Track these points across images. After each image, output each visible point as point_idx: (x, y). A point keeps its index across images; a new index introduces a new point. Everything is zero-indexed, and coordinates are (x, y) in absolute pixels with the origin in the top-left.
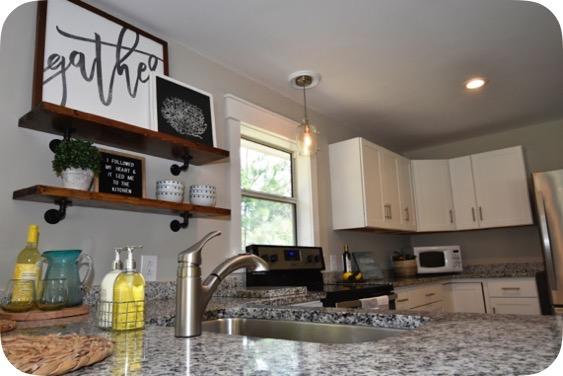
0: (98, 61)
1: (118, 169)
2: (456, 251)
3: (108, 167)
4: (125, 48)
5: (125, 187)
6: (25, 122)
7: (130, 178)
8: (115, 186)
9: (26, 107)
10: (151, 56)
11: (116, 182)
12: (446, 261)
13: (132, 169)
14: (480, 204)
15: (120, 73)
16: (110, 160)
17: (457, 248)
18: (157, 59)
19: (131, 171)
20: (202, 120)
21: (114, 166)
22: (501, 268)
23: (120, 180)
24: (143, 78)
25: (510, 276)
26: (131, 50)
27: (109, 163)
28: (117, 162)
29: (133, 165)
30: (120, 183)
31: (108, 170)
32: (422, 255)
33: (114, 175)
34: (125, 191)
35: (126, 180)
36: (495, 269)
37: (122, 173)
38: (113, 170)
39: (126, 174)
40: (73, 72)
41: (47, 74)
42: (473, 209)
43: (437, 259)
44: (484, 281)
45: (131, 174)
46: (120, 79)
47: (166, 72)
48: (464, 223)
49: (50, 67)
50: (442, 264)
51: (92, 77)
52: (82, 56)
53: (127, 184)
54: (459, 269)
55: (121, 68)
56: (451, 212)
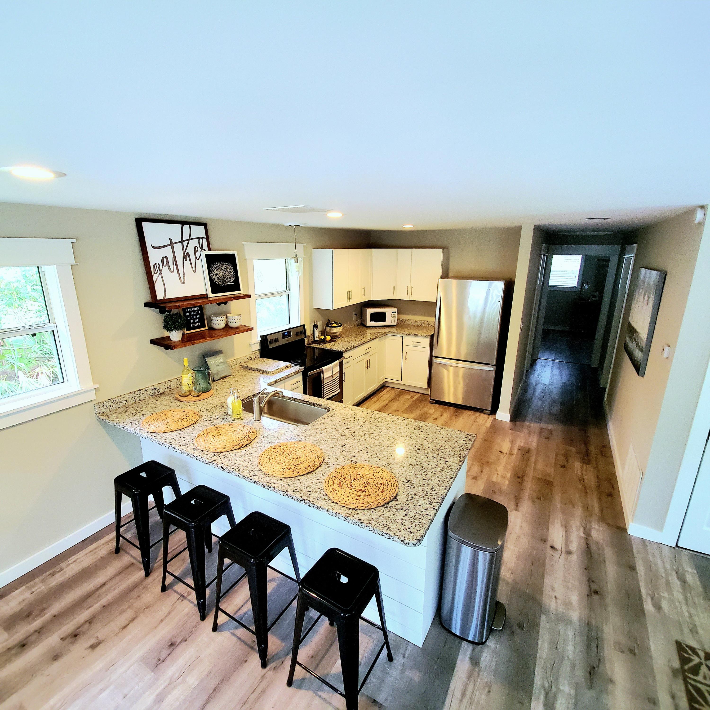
0: (174, 258)
1: (192, 313)
2: (394, 312)
3: (187, 314)
4: (186, 240)
5: (197, 322)
6: (146, 305)
7: (198, 316)
8: (193, 323)
9: (148, 298)
10: (199, 238)
11: (192, 321)
12: (387, 318)
13: (198, 311)
14: (412, 285)
15: (186, 260)
16: (187, 310)
17: (395, 310)
18: (202, 238)
19: (198, 312)
20: (232, 271)
21: (190, 312)
23: (194, 319)
24: (198, 257)
25: (417, 335)
26: (188, 240)
27: (188, 312)
28: (190, 310)
29: (198, 308)
30: (194, 321)
31: (188, 316)
32: (372, 315)
33: (191, 318)
34: (197, 324)
35: (196, 318)
37: (194, 315)
38: (190, 315)
39: (196, 315)
40: (165, 270)
41: (155, 277)
42: (407, 288)
43: (381, 317)
44: (404, 335)
45: (198, 314)
46: (187, 263)
47: (209, 249)
48: (401, 295)
49: (155, 273)
50: (385, 320)
51: (174, 270)
52: (167, 258)
53: (197, 320)
54: (394, 323)
55: (186, 256)
56: (394, 287)
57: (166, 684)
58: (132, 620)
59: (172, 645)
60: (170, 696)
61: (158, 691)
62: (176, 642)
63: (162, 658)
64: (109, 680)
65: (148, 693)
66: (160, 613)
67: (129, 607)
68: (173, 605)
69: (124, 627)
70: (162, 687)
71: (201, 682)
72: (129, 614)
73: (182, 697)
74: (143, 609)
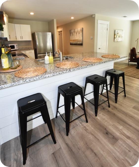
2: (17, 45)
12: (15, 47)
14: (22, 35)
17: (17, 44)
22: (24, 48)
25: (30, 50)
36: (23, 49)
42: (21, 37)
44: (25, 51)
50: (14, 48)
54: (18, 49)
56: (16, 37)
57: (122, 135)
58: (92, 151)
59: (107, 133)
60: (127, 134)
61: (126, 138)
62: (106, 132)
63: (112, 137)
64: (123, 160)
65: (127, 142)
66: (91, 138)
67: (84, 153)
68: (88, 133)
69: (96, 154)
70: (124, 137)
71: (121, 125)
72: (88, 153)
73: (127, 130)
74: (87, 146)
